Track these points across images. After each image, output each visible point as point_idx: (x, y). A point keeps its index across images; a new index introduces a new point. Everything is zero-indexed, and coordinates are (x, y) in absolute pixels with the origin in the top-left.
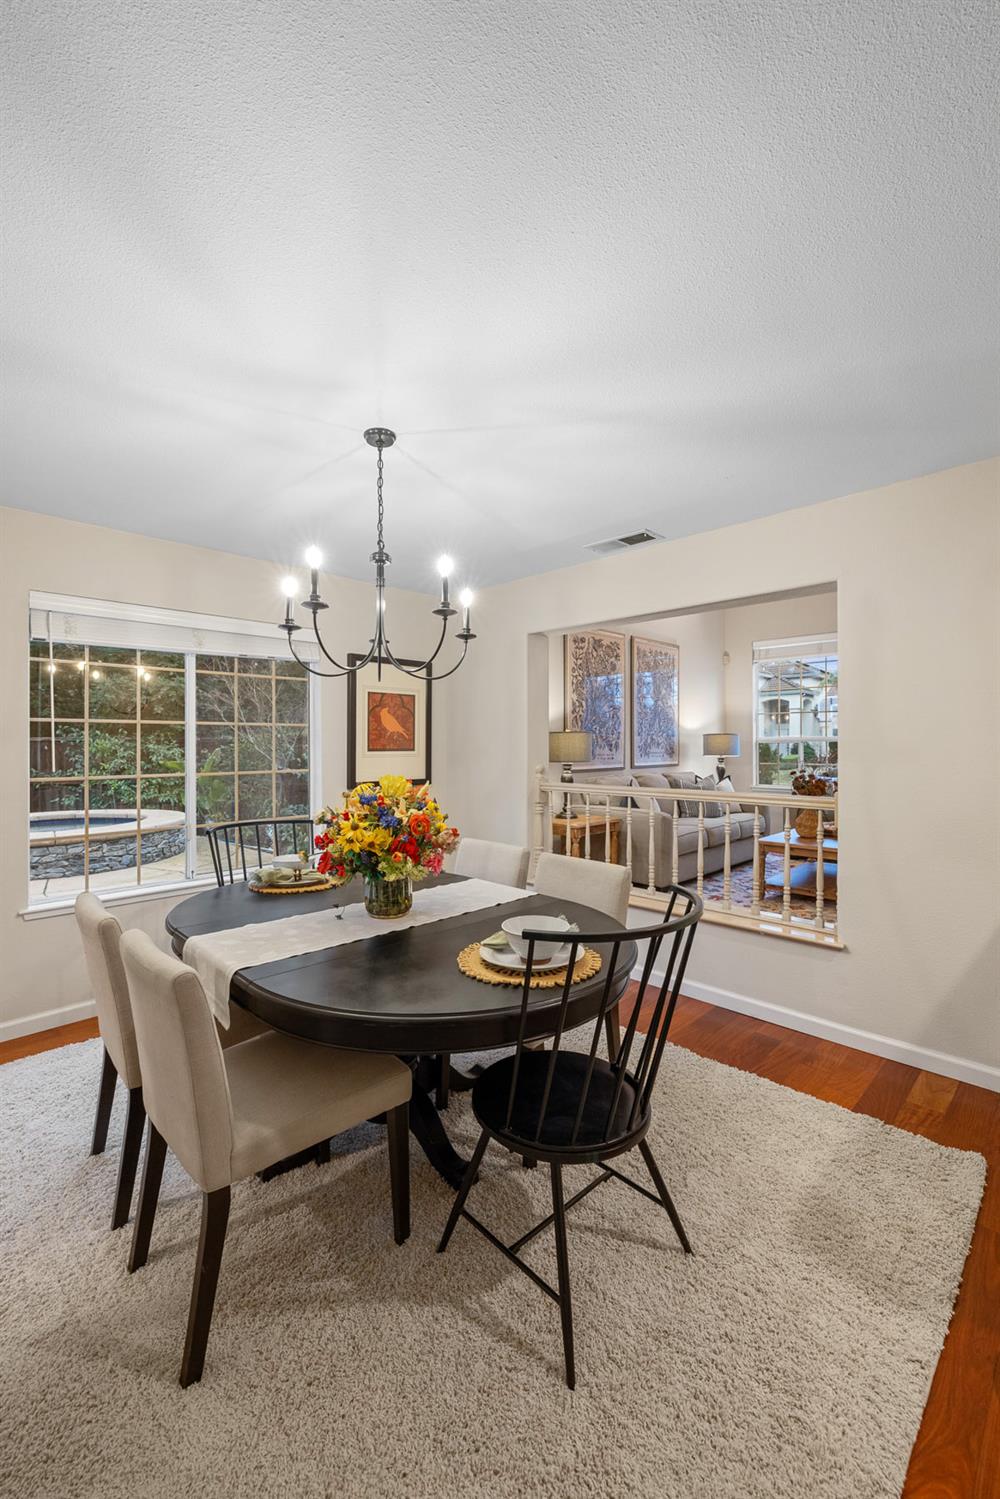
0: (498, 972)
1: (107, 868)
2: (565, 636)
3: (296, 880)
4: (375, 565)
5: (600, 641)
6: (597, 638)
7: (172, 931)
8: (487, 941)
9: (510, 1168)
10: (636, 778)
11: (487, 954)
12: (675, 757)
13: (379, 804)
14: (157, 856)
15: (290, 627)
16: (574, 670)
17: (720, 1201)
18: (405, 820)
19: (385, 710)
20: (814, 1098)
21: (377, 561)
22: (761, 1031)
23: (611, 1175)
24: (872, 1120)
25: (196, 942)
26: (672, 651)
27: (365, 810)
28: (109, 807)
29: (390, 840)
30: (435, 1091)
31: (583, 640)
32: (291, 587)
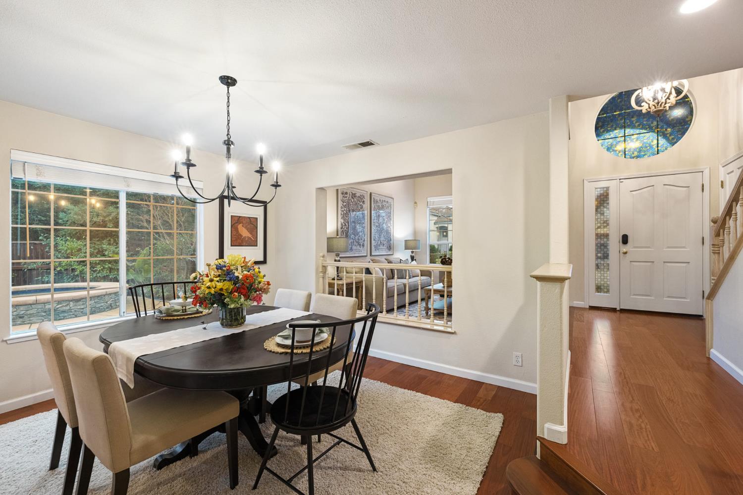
0: (283, 348)
1: (74, 316)
2: (337, 190)
3: (183, 312)
4: (225, 147)
5: (355, 194)
6: (354, 192)
7: (103, 340)
8: (281, 334)
9: (294, 446)
10: (372, 260)
11: (278, 340)
12: (392, 250)
13: (227, 270)
14: (107, 308)
15: (177, 176)
16: (342, 208)
17: (392, 447)
18: (241, 277)
19: (241, 225)
20: (439, 399)
21: (227, 144)
22: (420, 373)
23: (342, 441)
24: (461, 405)
25: (116, 345)
26: (390, 200)
27: (220, 272)
28: (76, 281)
29: (232, 287)
30: (259, 415)
31: (346, 193)
32: (178, 156)
